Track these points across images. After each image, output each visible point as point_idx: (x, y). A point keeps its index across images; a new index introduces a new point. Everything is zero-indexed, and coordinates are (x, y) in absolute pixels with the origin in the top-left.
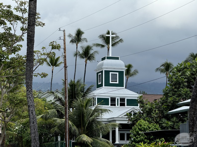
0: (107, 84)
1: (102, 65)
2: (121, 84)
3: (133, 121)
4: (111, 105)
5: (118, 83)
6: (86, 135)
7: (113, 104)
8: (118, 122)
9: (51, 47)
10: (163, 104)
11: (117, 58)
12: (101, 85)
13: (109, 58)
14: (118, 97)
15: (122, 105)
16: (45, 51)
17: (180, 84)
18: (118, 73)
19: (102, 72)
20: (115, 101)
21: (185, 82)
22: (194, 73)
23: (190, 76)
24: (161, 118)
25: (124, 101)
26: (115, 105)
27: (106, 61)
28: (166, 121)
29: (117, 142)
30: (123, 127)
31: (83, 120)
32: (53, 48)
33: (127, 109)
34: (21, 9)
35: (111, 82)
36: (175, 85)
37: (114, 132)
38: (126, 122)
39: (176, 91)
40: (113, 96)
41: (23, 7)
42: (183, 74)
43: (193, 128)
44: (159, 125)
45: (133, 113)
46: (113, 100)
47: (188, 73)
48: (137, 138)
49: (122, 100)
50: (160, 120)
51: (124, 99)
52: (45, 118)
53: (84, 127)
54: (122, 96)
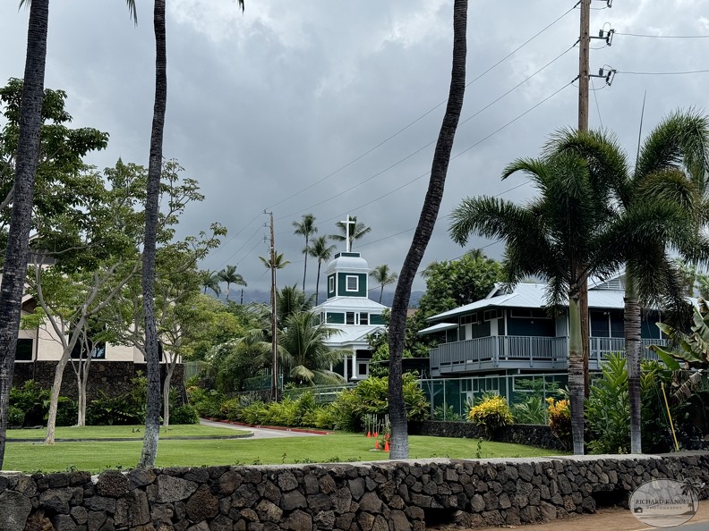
0: (343, 293)
1: (335, 265)
2: (362, 293)
3: (376, 346)
4: (347, 323)
5: (357, 290)
6: (305, 366)
7: (350, 322)
8: (355, 348)
10: (418, 321)
11: (357, 255)
12: (333, 295)
13: (344, 255)
14: (357, 312)
15: (364, 322)
17: (442, 293)
18: (357, 277)
19: (334, 275)
20: (353, 317)
21: (450, 289)
22: (462, 276)
23: (456, 281)
24: (414, 341)
25: (367, 317)
26: (353, 323)
27: (341, 258)
28: (422, 347)
29: (354, 377)
30: (362, 354)
31: (301, 345)
33: (370, 328)
35: (347, 290)
36: (435, 292)
37: (350, 362)
38: (366, 348)
39: (435, 303)
40: (350, 310)
42: (447, 276)
44: (412, 352)
45: (377, 335)
46: (350, 315)
47: (454, 277)
48: (379, 370)
49: (364, 315)
50: (414, 344)
51: (367, 314)
52: (248, 342)
53: (302, 354)
54: (364, 311)
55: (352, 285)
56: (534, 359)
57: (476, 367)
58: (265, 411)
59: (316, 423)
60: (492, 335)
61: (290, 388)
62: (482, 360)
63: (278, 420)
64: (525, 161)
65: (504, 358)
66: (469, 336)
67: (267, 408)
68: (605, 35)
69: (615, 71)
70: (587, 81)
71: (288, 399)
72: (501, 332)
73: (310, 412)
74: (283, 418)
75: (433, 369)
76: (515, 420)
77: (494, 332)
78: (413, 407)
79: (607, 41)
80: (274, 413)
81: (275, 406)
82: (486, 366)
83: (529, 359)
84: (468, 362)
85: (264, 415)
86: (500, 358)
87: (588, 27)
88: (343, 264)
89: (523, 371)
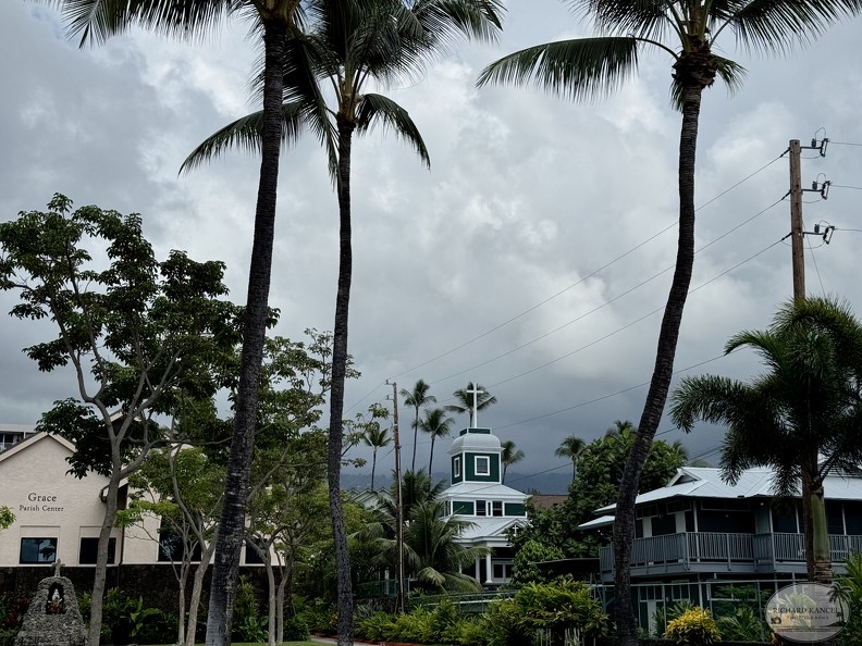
0: (471, 477)
1: (461, 443)
2: (494, 477)
3: (517, 543)
4: (478, 514)
5: (488, 474)
6: (434, 568)
7: (481, 513)
8: (490, 545)
9: (372, 413)
10: (568, 512)
11: (487, 432)
12: (460, 479)
13: (472, 431)
14: (489, 500)
15: (497, 514)
16: (362, 422)
17: (598, 477)
18: (488, 458)
19: (461, 455)
20: (484, 506)
21: (606, 472)
22: (621, 456)
23: (615, 463)
24: (565, 537)
25: (501, 507)
26: (484, 514)
27: (468, 436)
28: (575, 544)
29: (489, 581)
30: (499, 553)
31: (429, 542)
32: (375, 416)
33: (506, 521)
34: (321, 349)
35: (476, 474)
36: (588, 477)
37: (483, 563)
38: (504, 545)
39: (590, 489)
40: (481, 497)
41: (323, 346)
42: (603, 458)
43: (622, 556)
44: (563, 551)
45: (515, 528)
46: (481, 505)
47: (611, 457)
48: (525, 573)
49: (497, 504)
50: (564, 541)
51: (501, 503)
52: (362, 538)
53: (430, 553)
54: (497, 498)
55: (482, 467)
56: (732, 561)
57: (660, 570)
58: (391, 625)
59: (460, 639)
60: (678, 531)
61: (418, 595)
62: (668, 562)
63: (410, 635)
64: (751, 333)
65: (695, 560)
66: (648, 533)
67: (394, 621)
68: (819, 187)
69: (833, 228)
70: (801, 239)
71: (419, 610)
72: (690, 528)
73: (452, 625)
74: (417, 633)
75: (604, 572)
76: (723, 637)
77: (681, 528)
78: (588, 620)
79: (822, 194)
80: (403, 627)
81: (403, 618)
82: (673, 570)
83: (726, 561)
84: (651, 564)
85: (391, 629)
86: (691, 560)
87: (799, 179)
88: (472, 442)
89: (721, 576)
